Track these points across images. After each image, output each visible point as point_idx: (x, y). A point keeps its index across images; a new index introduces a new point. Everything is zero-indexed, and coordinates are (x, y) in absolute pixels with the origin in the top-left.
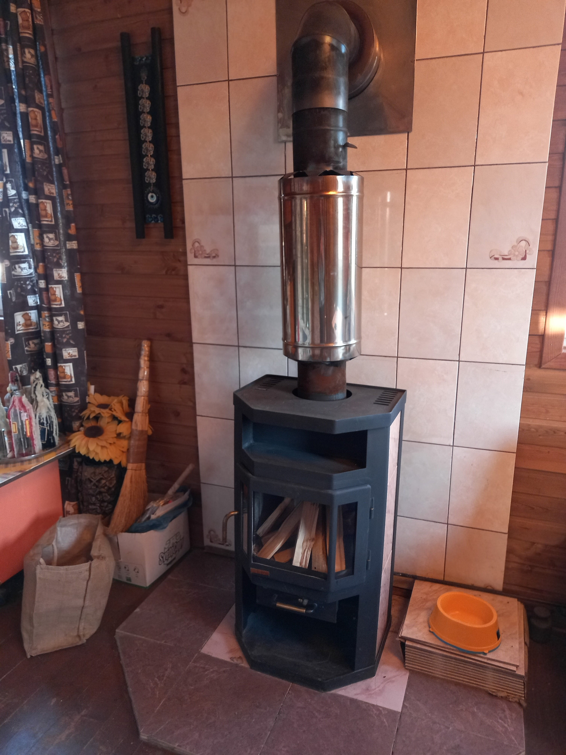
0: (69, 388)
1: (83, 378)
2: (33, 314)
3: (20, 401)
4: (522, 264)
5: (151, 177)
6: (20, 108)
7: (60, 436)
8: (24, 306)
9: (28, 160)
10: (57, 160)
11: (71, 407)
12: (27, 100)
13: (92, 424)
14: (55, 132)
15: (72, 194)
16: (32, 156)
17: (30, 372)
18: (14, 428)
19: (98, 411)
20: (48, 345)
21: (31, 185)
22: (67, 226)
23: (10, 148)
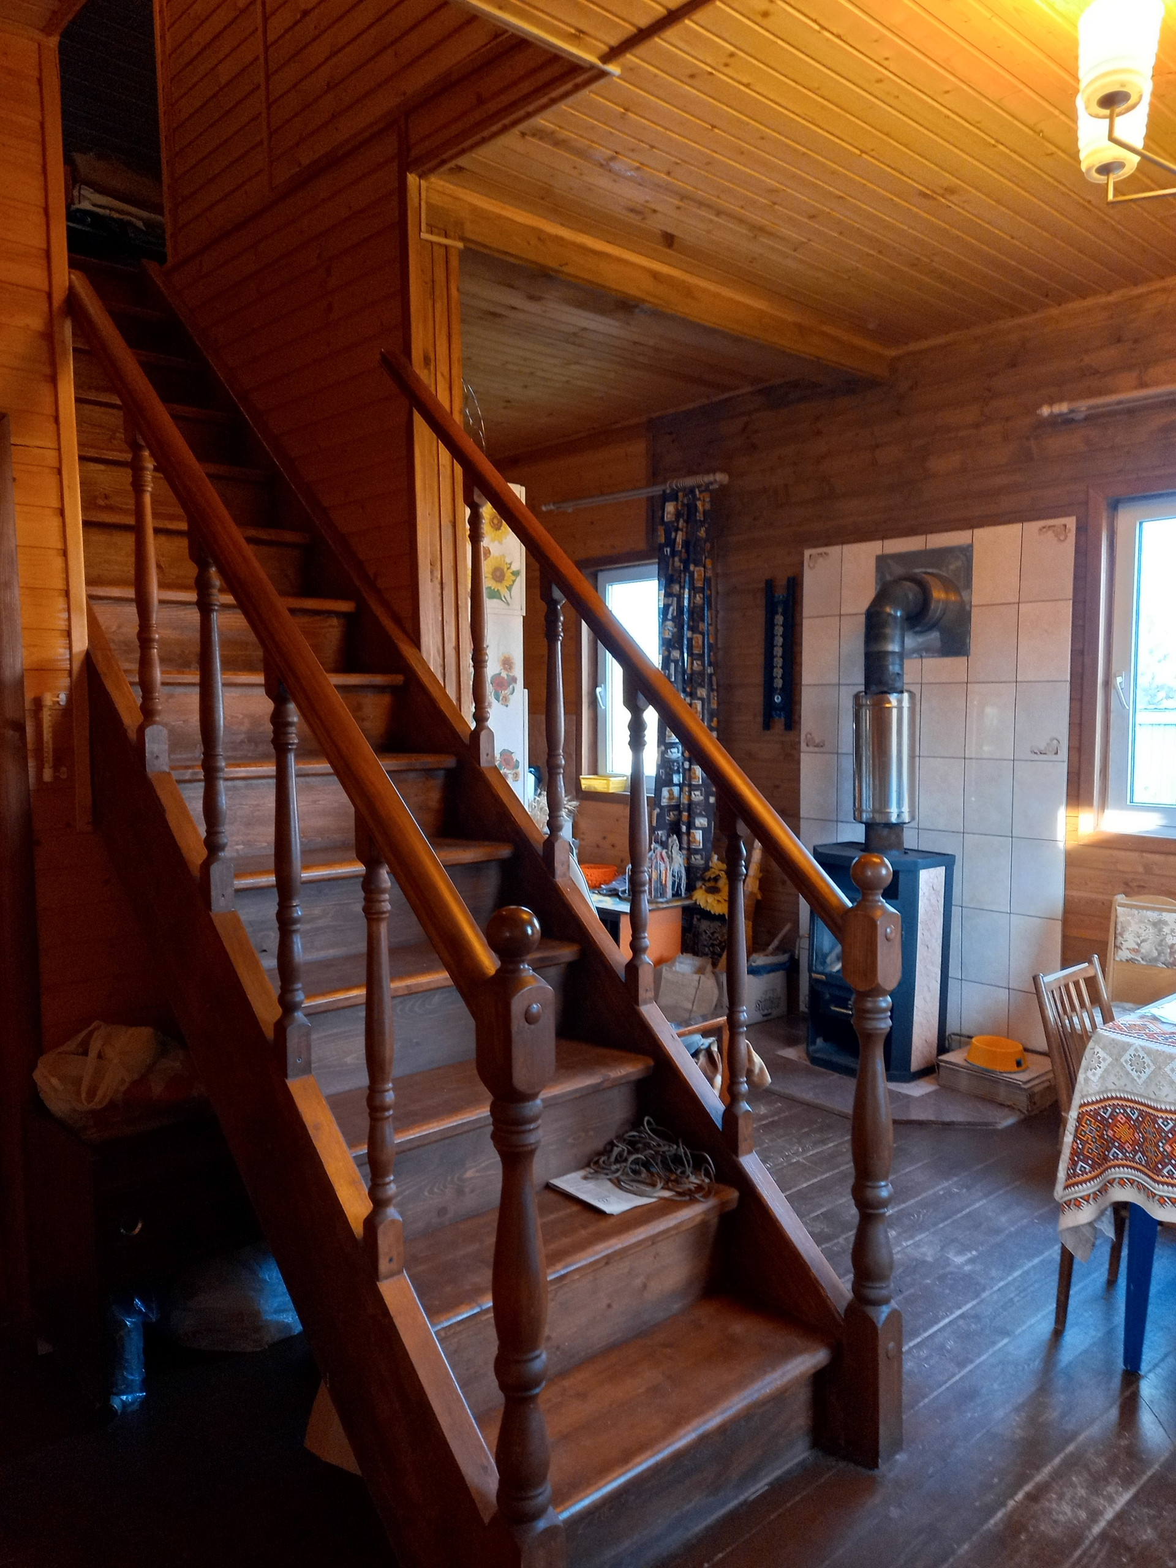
0: (697, 851)
1: (709, 845)
2: (676, 790)
3: (661, 854)
4: (1054, 758)
5: (778, 683)
6: (687, 634)
7: (686, 890)
8: (669, 783)
9: (689, 671)
10: (710, 670)
11: (698, 868)
12: (692, 629)
13: (711, 884)
14: (710, 651)
15: (718, 696)
16: (692, 669)
17: (668, 836)
18: (654, 876)
19: (717, 872)
20: (685, 814)
21: (688, 690)
22: (710, 720)
23: (676, 662)
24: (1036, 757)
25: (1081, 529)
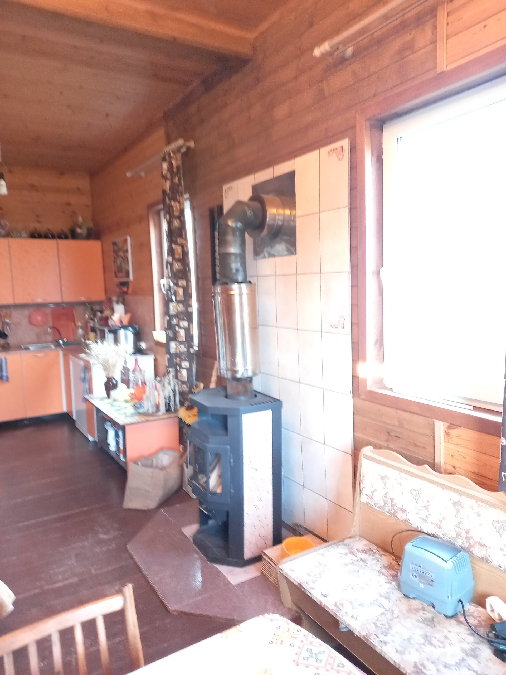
0: (184, 383)
3: (156, 386)
4: (343, 331)
12: (174, 243)
20: (178, 359)
24: (332, 330)
25: (353, 149)
